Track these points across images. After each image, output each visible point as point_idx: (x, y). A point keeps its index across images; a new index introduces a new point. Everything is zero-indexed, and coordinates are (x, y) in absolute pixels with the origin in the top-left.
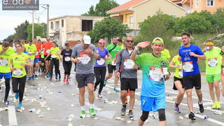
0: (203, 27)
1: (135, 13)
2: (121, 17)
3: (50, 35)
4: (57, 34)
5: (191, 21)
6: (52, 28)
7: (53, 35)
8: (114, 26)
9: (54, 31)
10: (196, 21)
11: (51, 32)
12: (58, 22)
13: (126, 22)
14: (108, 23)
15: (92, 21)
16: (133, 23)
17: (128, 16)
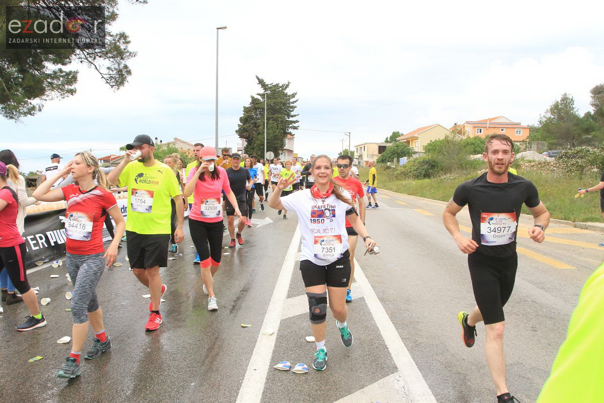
0: (478, 149)
1: (419, 140)
2: (408, 142)
3: (356, 157)
4: (361, 156)
5: (468, 144)
6: (357, 152)
7: (358, 157)
8: (403, 149)
9: (358, 155)
10: (473, 144)
11: (356, 155)
12: (361, 148)
13: (412, 145)
14: (397, 146)
15: (386, 146)
16: (418, 147)
17: (414, 141)
